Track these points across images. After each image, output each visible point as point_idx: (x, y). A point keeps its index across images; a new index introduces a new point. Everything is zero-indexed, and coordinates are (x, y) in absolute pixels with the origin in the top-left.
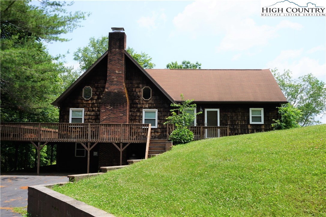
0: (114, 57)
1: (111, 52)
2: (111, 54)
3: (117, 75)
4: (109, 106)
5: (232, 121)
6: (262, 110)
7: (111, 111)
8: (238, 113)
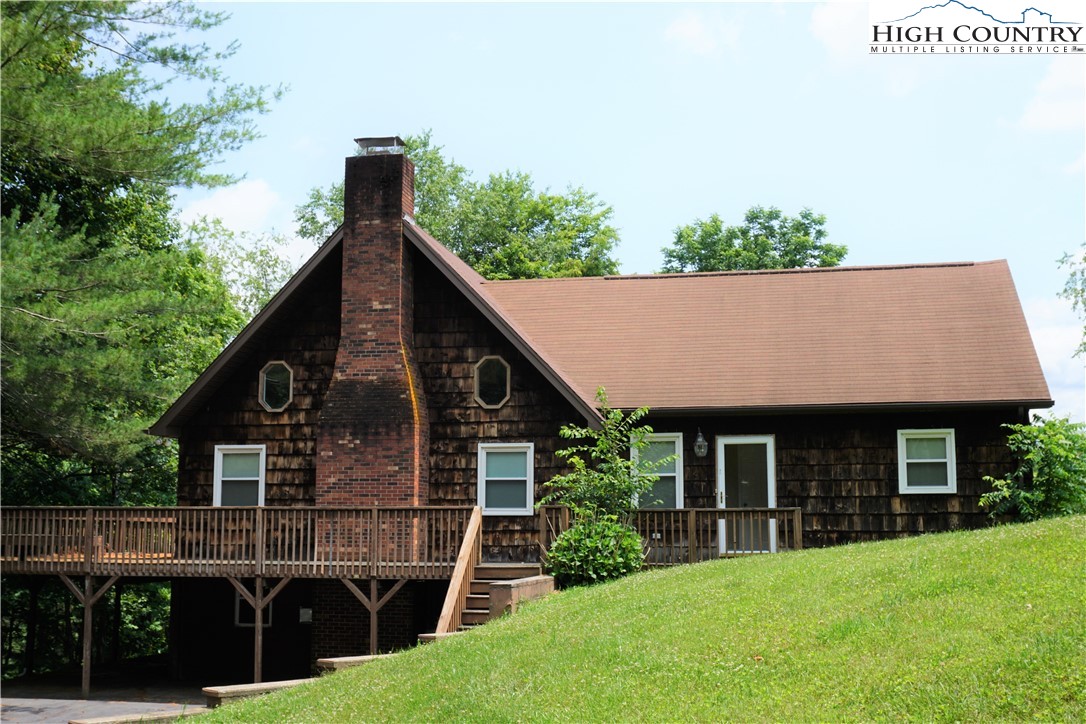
0: (364, 249)
1: (353, 231)
2: (354, 237)
3: (378, 318)
4: (349, 438)
5: (825, 486)
6: (950, 435)
7: (354, 457)
8: (852, 451)
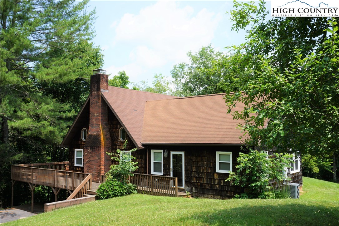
0: (94, 100)
1: (92, 95)
2: (92, 97)
3: (96, 118)
5: (197, 168)
7: (90, 154)
8: (204, 158)
